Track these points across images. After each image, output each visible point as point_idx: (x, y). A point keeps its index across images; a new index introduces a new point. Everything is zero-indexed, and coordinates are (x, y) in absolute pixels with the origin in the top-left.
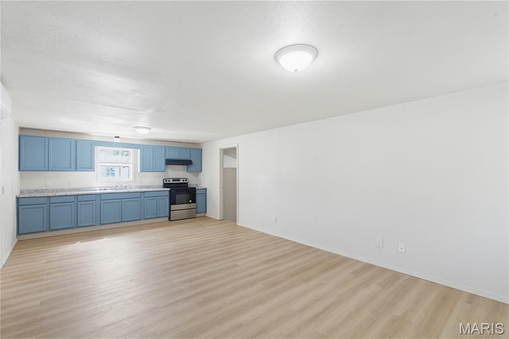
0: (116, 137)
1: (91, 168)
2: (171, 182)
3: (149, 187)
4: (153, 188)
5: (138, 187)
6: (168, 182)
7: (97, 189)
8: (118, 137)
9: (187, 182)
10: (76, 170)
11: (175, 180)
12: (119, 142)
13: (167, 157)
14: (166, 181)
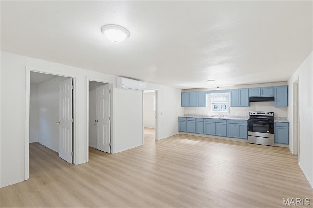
0: (218, 87)
1: (204, 105)
2: (256, 114)
3: (239, 117)
4: (242, 118)
5: (232, 117)
6: (253, 114)
7: (209, 116)
8: (219, 87)
9: (272, 115)
10: (199, 106)
11: (260, 113)
12: (219, 90)
13: (250, 96)
14: (252, 113)
